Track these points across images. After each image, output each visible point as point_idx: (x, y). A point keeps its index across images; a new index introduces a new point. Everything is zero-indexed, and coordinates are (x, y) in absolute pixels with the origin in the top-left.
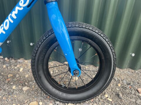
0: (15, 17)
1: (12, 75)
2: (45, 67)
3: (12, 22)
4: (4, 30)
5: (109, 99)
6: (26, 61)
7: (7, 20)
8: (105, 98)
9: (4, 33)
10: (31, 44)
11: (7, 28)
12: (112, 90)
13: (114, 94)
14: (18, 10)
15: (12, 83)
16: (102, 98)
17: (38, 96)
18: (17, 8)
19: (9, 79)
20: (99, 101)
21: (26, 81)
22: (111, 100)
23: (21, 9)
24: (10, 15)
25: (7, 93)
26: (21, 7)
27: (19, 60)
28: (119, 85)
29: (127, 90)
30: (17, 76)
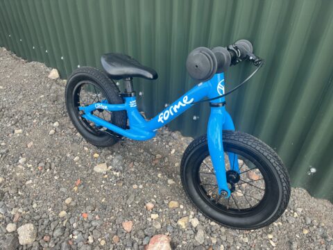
0: (176, 111)
1: (160, 156)
2: (194, 171)
3: (172, 114)
4: (163, 119)
5: (271, 242)
6: (183, 139)
7: (167, 111)
8: (266, 238)
9: (162, 122)
10: (195, 118)
11: (166, 118)
12: (288, 233)
13: (287, 239)
14: (181, 106)
15: (158, 169)
16: (262, 236)
17: (181, 197)
18: (180, 103)
19: (157, 161)
20: (256, 238)
21: (174, 172)
22: (273, 244)
23: (184, 105)
24: (172, 107)
25: (150, 179)
26: (183, 103)
27: (174, 134)
28: (306, 232)
29: (312, 244)
30: (166, 160)
